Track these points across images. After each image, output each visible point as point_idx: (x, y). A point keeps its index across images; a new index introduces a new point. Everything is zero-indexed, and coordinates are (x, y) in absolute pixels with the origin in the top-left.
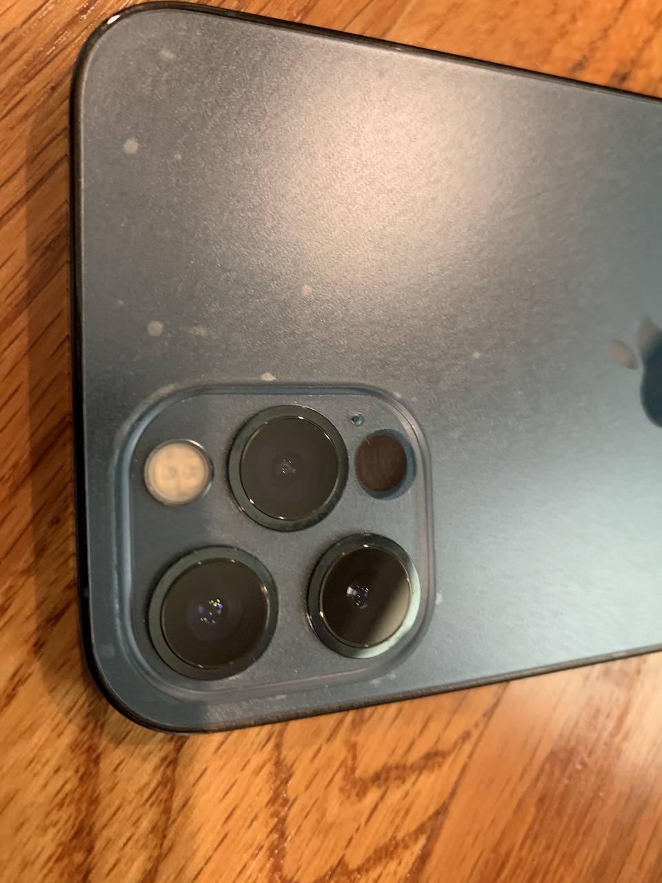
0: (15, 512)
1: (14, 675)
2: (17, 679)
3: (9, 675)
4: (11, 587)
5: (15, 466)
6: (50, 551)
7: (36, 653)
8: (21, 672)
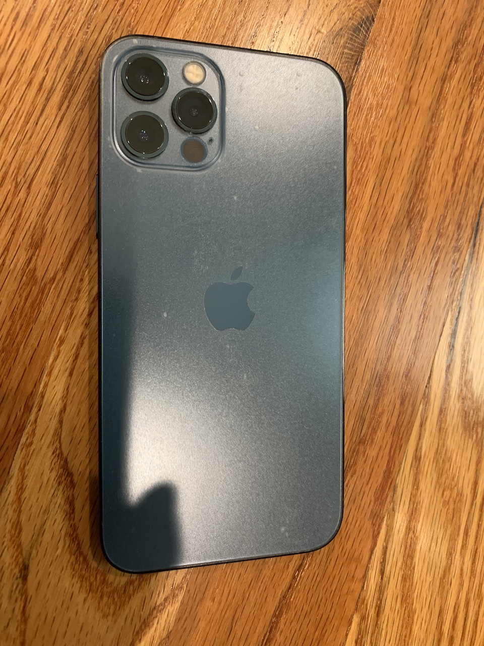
0: (66, 279)
1: (81, 336)
2: (83, 337)
3: (80, 336)
4: (72, 306)
5: (62, 264)
6: (82, 291)
7: (87, 327)
8: (83, 335)
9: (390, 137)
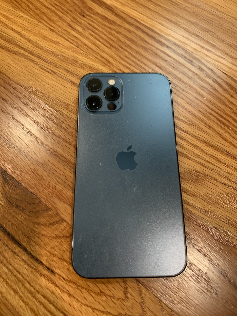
9: (55, 178)
